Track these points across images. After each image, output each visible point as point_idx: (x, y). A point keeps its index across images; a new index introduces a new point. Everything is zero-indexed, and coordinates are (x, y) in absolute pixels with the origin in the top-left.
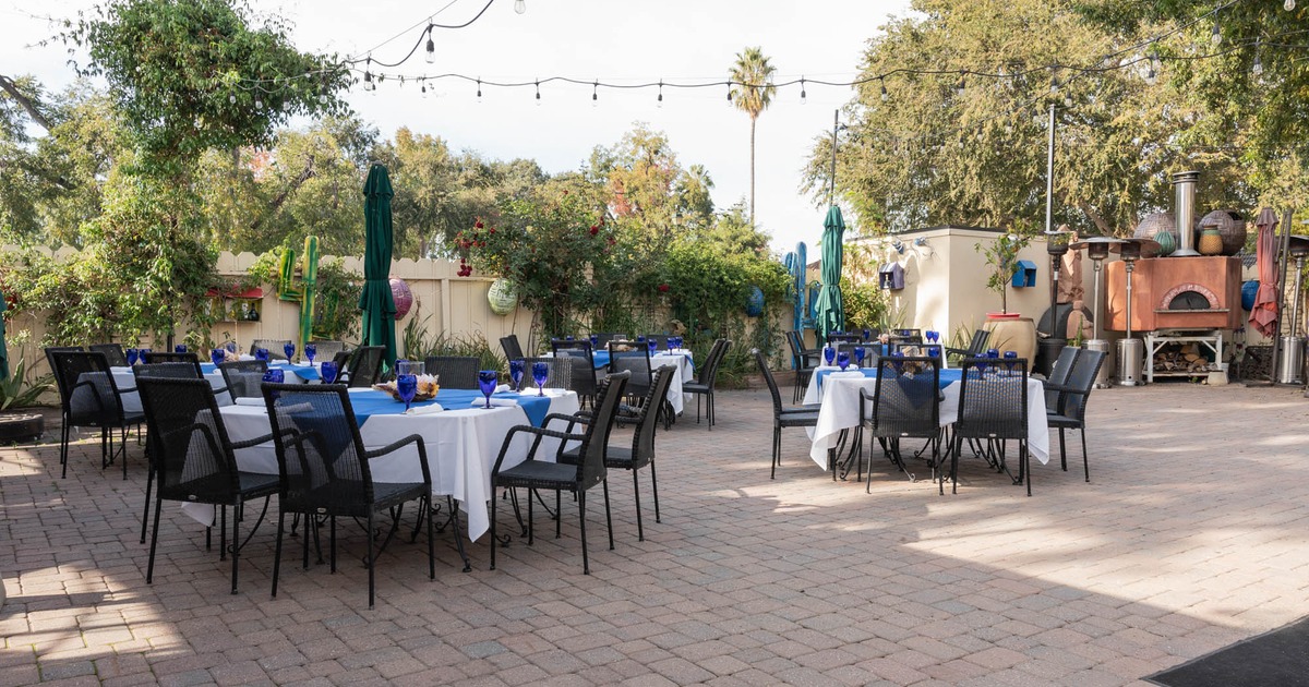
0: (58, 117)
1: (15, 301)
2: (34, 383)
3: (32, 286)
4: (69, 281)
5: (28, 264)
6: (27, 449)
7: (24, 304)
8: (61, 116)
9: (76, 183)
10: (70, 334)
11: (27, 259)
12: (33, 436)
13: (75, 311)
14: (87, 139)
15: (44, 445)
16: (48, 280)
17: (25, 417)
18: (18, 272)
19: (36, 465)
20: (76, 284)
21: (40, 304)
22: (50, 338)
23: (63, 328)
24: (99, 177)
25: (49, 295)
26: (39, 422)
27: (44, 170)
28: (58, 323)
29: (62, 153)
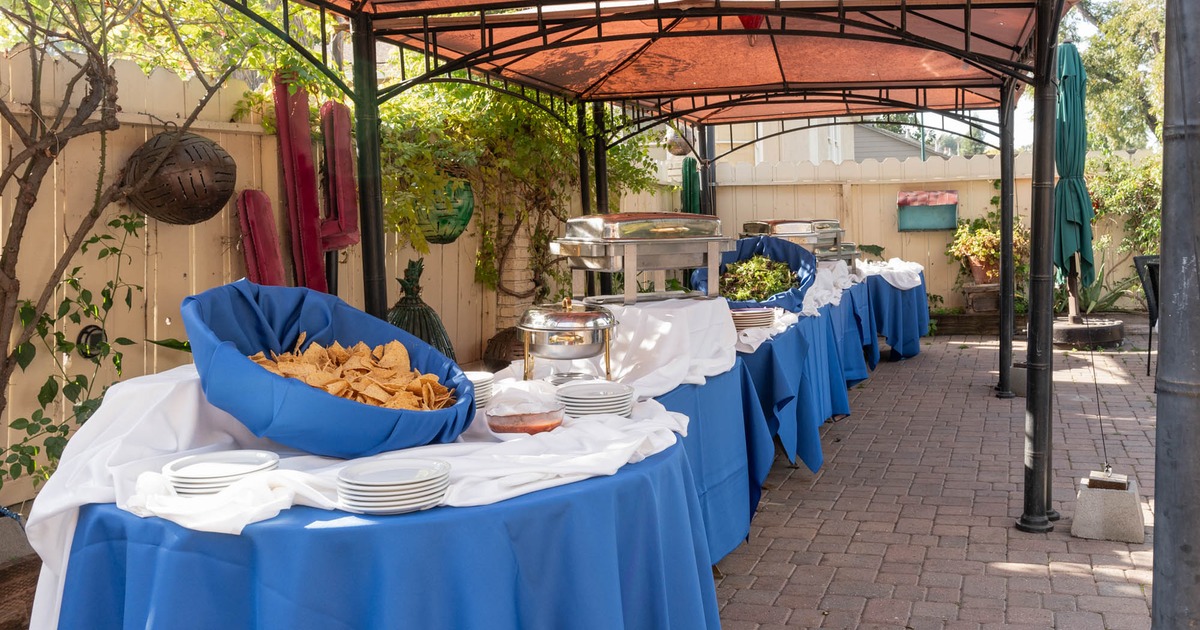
0: (1106, 14)
1: (1098, 207)
2: (1112, 287)
3: (1113, 192)
4: (1146, 185)
5: (1108, 170)
6: (1112, 356)
7: (1106, 210)
8: (1108, 12)
9: (1120, 76)
10: (1146, 240)
11: (1107, 165)
12: (1114, 342)
13: (1151, 215)
14: (1132, 31)
15: (1126, 352)
16: (1126, 186)
17: (1107, 323)
18: (1100, 178)
19: (1124, 374)
20: (1151, 187)
21: (1120, 210)
22: (1128, 243)
23: (1139, 234)
24: (1142, 67)
25: (1127, 201)
26: (1120, 328)
27: (1093, 67)
28: (1134, 228)
29: (1109, 47)
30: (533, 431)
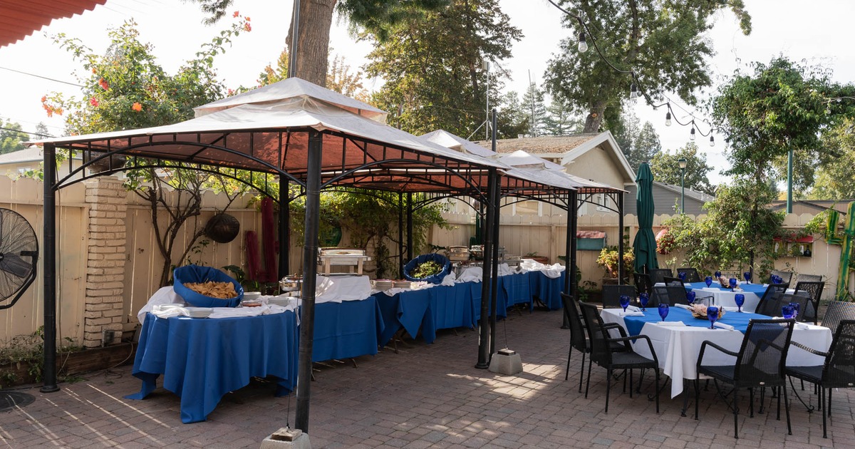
30: (250, 306)
